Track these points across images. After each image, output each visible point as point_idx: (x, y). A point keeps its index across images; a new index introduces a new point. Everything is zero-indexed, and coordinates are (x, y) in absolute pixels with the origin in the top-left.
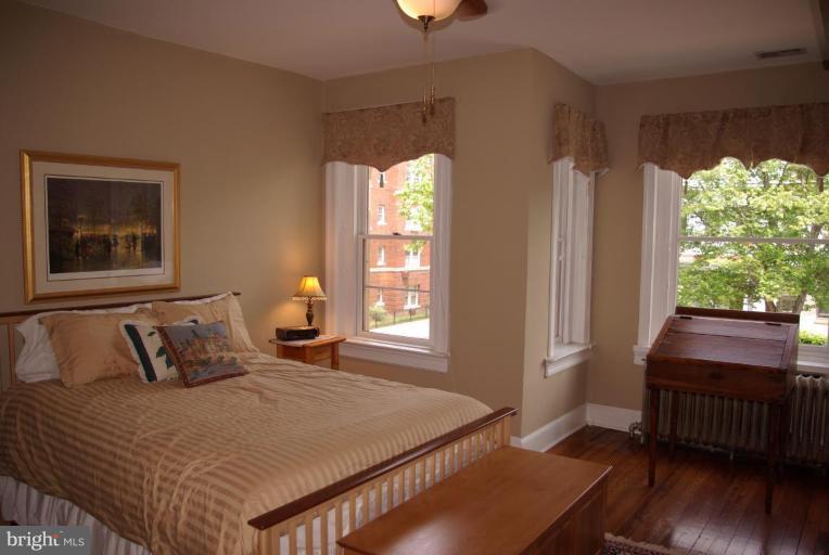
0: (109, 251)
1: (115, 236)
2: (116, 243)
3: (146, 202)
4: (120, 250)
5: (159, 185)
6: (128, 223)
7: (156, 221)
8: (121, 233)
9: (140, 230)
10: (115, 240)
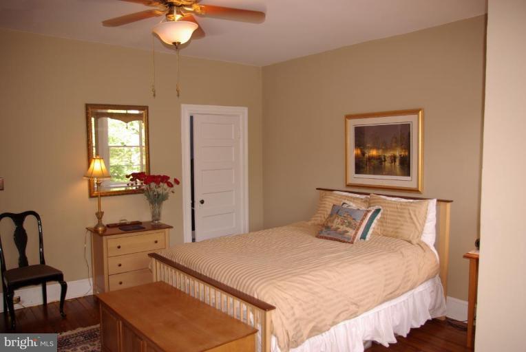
0: (381, 164)
1: (385, 156)
2: (385, 161)
3: (402, 136)
4: (387, 164)
5: (409, 125)
6: (392, 148)
7: (408, 147)
8: (388, 154)
9: (398, 153)
10: (385, 158)
